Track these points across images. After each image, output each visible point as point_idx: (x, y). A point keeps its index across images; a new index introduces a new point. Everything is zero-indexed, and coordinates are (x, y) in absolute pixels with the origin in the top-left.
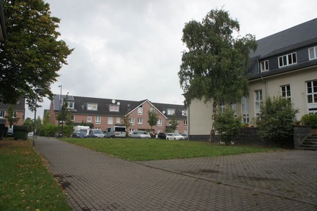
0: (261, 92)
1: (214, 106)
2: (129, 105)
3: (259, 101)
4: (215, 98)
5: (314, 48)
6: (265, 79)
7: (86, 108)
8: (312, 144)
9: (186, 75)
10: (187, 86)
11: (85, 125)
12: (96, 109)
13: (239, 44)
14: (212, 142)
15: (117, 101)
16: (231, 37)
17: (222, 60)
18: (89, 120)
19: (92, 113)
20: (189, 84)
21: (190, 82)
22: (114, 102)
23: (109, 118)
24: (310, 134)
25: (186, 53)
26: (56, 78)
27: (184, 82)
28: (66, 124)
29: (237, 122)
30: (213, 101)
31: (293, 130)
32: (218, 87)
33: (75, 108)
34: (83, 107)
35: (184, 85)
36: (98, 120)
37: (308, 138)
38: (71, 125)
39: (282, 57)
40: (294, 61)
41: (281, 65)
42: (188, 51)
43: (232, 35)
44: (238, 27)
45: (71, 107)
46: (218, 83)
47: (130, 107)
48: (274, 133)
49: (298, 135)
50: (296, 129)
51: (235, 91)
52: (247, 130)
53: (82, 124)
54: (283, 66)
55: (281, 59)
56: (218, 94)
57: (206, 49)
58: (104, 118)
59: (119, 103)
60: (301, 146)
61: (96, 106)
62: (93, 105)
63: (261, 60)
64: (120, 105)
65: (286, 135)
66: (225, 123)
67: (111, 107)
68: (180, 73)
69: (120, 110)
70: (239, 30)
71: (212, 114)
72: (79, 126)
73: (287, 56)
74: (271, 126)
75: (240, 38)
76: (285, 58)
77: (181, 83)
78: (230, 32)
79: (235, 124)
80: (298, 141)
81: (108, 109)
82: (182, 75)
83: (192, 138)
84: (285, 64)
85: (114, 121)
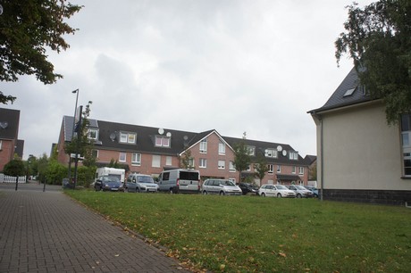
2: (186, 138)
7: (117, 139)
11: (117, 166)
12: (133, 142)
15: (166, 131)
18: (123, 158)
19: (127, 148)
22: (161, 132)
23: (154, 157)
26: (64, 36)
28: (85, 163)
33: (100, 139)
34: (112, 137)
36: (136, 160)
38: (92, 165)
45: (93, 137)
47: (188, 140)
53: (111, 165)
58: (146, 157)
59: (169, 135)
61: (134, 136)
62: (130, 135)
64: (172, 138)
67: (157, 140)
69: (172, 144)
72: (107, 169)
81: (152, 143)
83: (330, 195)
85: (163, 162)
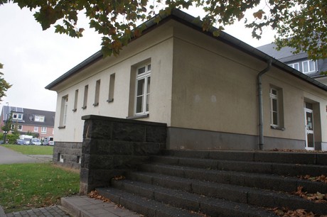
7: (33, 119)
12: (43, 121)
18: (36, 130)
19: (39, 124)
33: (24, 119)
34: (31, 118)
36: (44, 131)
38: (17, 134)
45: (19, 118)
53: (28, 134)
58: (50, 129)
61: (43, 118)
62: (41, 117)
72: (24, 136)
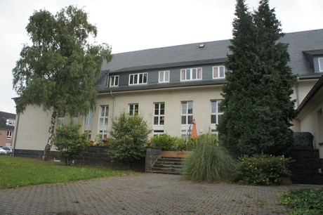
0: (108, 108)
1: (54, 116)
3: (105, 117)
4: (56, 108)
5: (164, 72)
6: (114, 94)
8: (163, 167)
9: (24, 73)
10: (22, 88)
13: (93, 51)
14: (46, 159)
16: (86, 42)
17: (73, 64)
20: (24, 85)
21: (27, 83)
24: (160, 157)
25: (28, 47)
27: (19, 82)
29: (83, 138)
30: (52, 111)
31: (145, 151)
32: (62, 94)
35: (18, 85)
37: (159, 160)
39: (134, 75)
40: (145, 81)
41: (131, 83)
42: (31, 44)
43: (87, 39)
44: (95, 32)
46: (62, 89)
48: (126, 154)
49: (151, 157)
50: (148, 150)
51: (82, 102)
52: (92, 148)
54: (133, 84)
55: (132, 76)
56: (61, 101)
57: (54, 48)
60: (153, 169)
63: (112, 74)
65: (138, 156)
66: (68, 137)
68: (15, 70)
70: (96, 35)
71: (50, 125)
73: (139, 75)
74: (125, 145)
75: (96, 45)
76: (136, 76)
77: (15, 82)
78: (85, 36)
79: (80, 140)
80: (150, 163)
82: (18, 73)
83: (18, 153)
84: (136, 82)
